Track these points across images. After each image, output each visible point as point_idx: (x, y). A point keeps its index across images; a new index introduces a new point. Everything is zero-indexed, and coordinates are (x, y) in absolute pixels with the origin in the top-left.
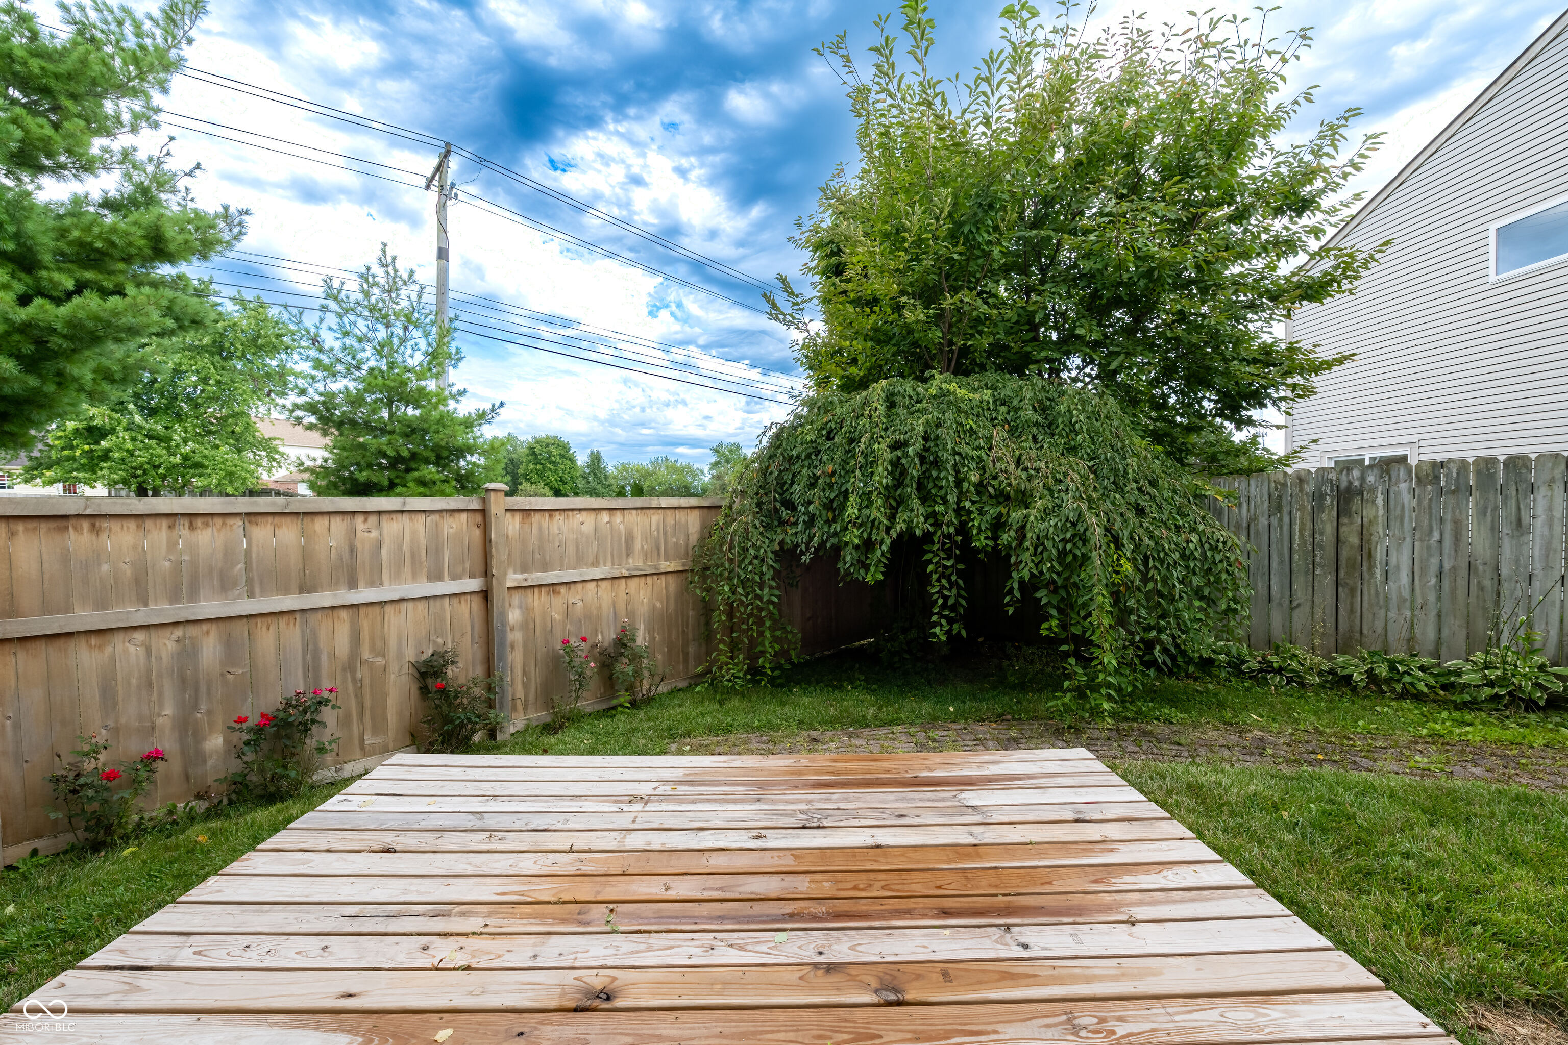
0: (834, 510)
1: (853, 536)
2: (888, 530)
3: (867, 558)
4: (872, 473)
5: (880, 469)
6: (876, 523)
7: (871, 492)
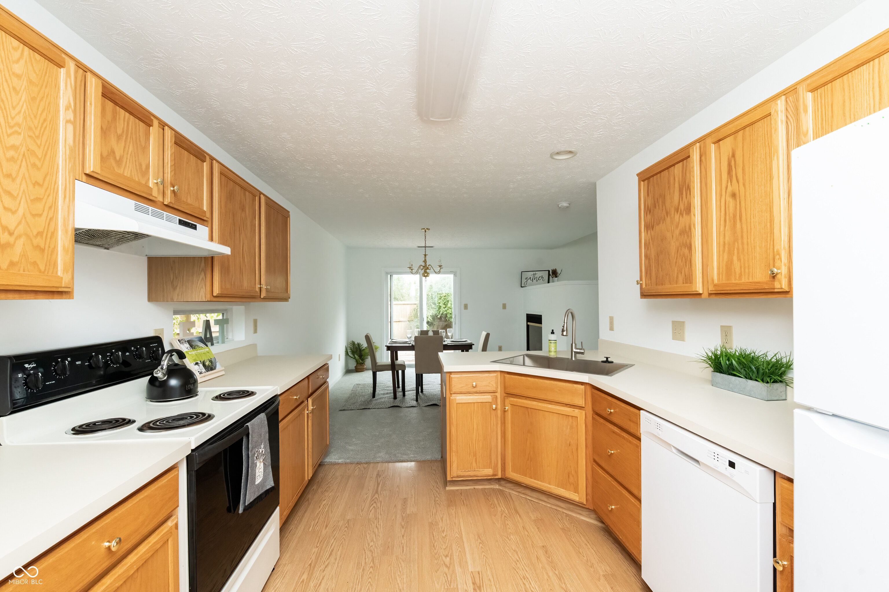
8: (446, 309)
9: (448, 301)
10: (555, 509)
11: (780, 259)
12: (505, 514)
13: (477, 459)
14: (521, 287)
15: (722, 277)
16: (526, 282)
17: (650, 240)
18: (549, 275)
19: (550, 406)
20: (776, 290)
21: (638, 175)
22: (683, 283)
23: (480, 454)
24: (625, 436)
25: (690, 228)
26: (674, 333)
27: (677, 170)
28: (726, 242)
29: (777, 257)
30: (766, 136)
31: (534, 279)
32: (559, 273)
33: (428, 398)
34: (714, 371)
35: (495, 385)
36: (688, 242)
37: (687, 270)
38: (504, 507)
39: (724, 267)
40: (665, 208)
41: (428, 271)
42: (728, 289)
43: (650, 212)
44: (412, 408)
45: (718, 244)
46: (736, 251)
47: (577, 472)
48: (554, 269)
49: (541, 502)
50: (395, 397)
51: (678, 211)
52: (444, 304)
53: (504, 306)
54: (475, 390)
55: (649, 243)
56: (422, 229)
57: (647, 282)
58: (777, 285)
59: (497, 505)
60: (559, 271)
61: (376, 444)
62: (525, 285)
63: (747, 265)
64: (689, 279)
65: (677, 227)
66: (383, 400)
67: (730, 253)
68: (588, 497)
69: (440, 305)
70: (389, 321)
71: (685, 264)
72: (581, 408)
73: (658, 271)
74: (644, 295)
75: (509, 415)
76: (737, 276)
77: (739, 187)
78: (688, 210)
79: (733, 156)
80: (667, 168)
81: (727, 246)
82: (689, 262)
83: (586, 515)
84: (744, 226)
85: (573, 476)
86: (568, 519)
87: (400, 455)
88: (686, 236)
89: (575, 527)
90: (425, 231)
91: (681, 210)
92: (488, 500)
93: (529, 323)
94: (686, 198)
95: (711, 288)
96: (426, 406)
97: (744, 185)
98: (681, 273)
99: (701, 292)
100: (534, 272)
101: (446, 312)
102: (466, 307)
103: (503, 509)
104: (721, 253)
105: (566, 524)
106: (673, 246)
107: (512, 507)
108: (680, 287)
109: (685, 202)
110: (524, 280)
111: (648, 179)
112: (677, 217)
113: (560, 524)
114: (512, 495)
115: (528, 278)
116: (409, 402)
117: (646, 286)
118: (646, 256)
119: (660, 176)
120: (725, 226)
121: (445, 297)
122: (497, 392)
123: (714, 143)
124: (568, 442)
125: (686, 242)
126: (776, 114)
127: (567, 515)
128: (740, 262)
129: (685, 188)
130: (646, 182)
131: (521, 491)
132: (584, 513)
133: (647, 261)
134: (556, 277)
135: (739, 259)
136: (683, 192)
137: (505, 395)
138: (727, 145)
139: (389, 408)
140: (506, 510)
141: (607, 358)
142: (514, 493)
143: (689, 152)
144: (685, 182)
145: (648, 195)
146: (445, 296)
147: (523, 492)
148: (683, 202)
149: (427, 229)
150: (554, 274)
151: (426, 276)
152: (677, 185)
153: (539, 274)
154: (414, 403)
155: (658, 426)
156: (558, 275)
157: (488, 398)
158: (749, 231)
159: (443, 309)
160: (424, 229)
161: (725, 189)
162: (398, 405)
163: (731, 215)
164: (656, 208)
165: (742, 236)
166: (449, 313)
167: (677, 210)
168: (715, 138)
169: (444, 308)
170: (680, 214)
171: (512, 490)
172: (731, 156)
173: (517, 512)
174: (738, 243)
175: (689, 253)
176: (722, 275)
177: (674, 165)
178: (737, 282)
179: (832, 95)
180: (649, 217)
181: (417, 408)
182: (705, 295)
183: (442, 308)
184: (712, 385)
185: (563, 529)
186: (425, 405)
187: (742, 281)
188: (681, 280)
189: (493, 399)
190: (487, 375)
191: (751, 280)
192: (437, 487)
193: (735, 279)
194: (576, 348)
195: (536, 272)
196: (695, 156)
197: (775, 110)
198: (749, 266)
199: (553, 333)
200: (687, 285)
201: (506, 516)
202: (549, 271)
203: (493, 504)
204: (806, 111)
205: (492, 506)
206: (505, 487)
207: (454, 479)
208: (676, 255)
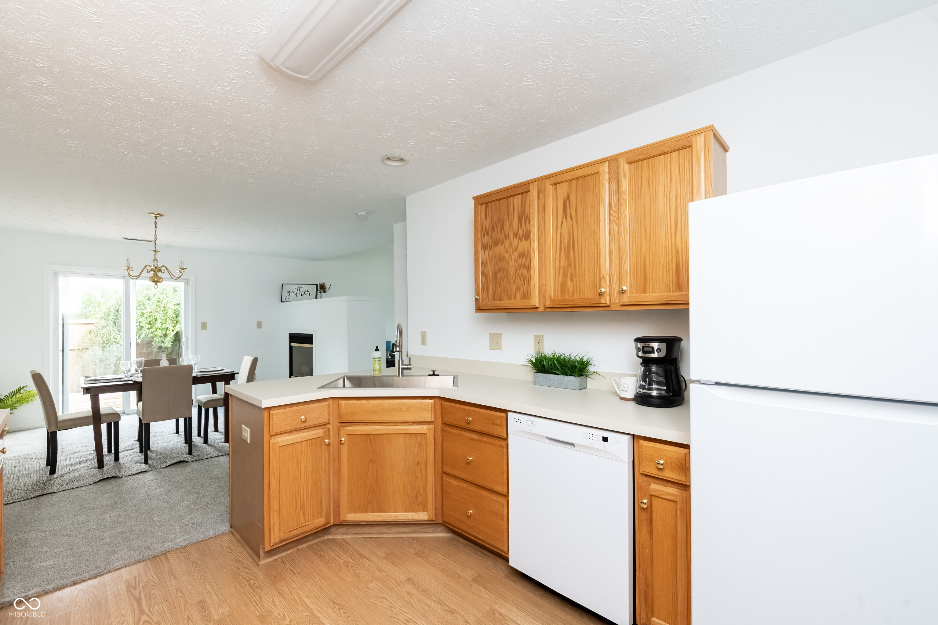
0: (151, 325)
1: (160, 333)
2: (173, 330)
3: (165, 340)
4: (167, 313)
5: (170, 312)
6: (168, 328)
7: (166, 319)
8: (152, 330)
9: (156, 320)
10: (399, 537)
11: (605, 281)
12: (350, 565)
13: (306, 511)
14: (282, 302)
15: (558, 294)
16: (288, 296)
17: (488, 259)
18: (317, 290)
19: (396, 427)
20: (601, 305)
21: (474, 198)
22: (522, 299)
23: (309, 504)
24: (486, 440)
25: (528, 252)
26: (492, 343)
27: (517, 200)
28: (561, 266)
29: (603, 280)
30: (595, 188)
31: (298, 293)
32: (328, 288)
33: (164, 455)
34: (536, 372)
35: (327, 415)
36: (527, 264)
37: (525, 287)
38: (344, 556)
39: (559, 286)
40: (504, 233)
41: (159, 274)
42: (562, 304)
43: (488, 234)
44: (143, 474)
45: (555, 267)
46: (569, 275)
47: (425, 490)
48: (322, 283)
49: (382, 536)
50: (101, 465)
51: (516, 237)
52: (149, 323)
53: (259, 325)
54: (304, 425)
55: (487, 262)
56: (150, 213)
57: (484, 298)
58: (603, 301)
59: (337, 558)
60: (327, 286)
61: (99, 543)
62: (287, 299)
63: (578, 285)
64: (527, 295)
65: (516, 250)
66: (76, 474)
67: (565, 275)
68: (437, 511)
69: (141, 324)
70: (61, 349)
71: (523, 283)
72: (428, 423)
73: (496, 287)
74: (479, 309)
75: (345, 449)
76: (571, 294)
77: (572, 223)
78: (527, 236)
79: (568, 197)
80: (507, 198)
81: (561, 269)
82: (527, 280)
83: (431, 531)
84: (576, 255)
85: (421, 495)
86: (417, 542)
87: (158, 546)
88: (524, 258)
89: (426, 547)
90: (156, 217)
91: (520, 236)
92: (322, 556)
93: (292, 344)
94: (525, 226)
95: (548, 303)
96: (167, 467)
97: (577, 222)
98: (520, 290)
99: (538, 306)
100: (299, 286)
101: (151, 335)
102: (204, 326)
103: (345, 559)
104: (557, 275)
105: (417, 547)
106: (512, 267)
107: (355, 553)
108: (519, 302)
109: (524, 230)
110: (285, 294)
111: (487, 203)
112: (516, 241)
113: (412, 550)
114: (347, 541)
115: (290, 293)
116: (133, 467)
117: (483, 300)
118: (483, 274)
119: (499, 204)
120: (560, 254)
121: (151, 314)
122: (329, 424)
123: (552, 185)
124: (416, 462)
125: (525, 264)
126: (603, 173)
127: (413, 539)
128: (573, 282)
129: (524, 218)
130: (484, 206)
131: (358, 531)
132: (429, 530)
133: (484, 279)
134: (325, 292)
135: (572, 280)
136: (522, 221)
137: (339, 424)
138: (563, 189)
139: (95, 483)
140: (350, 559)
141: (434, 372)
142: (348, 536)
143: (529, 187)
144: (524, 212)
145: (486, 218)
146: (151, 312)
147: (360, 532)
148: (522, 229)
149: (160, 214)
150: (322, 288)
151: (157, 281)
152: (516, 214)
153: (304, 288)
154: (144, 467)
155: (531, 424)
156: (326, 289)
157: (319, 432)
158: (580, 258)
159: (148, 331)
160: (154, 214)
161: (560, 223)
162: (114, 475)
163: (566, 245)
164: (494, 231)
165: (575, 263)
166: (158, 336)
167: (516, 235)
168: (553, 180)
169: (148, 328)
170: (519, 240)
171: (346, 534)
172: (566, 198)
173: (362, 556)
174: (571, 268)
175: (528, 273)
176: (558, 293)
177: (513, 196)
178: (571, 298)
179: (642, 169)
180: (486, 238)
181: (151, 473)
182: (541, 309)
183: (145, 329)
184: (535, 384)
185: (417, 554)
186: (165, 466)
187: (574, 298)
188: (519, 295)
189: (325, 432)
190: (318, 404)
191: (581, 297)
192: (244, 567)
193: (569, 296)
194: (402, 365)
195: (302, 286)
196: (534, 192)
197: (603, 171)
198: (580, 286)
199: (377, 350)
200: (525, 300)
201: (352, 565)
202: (317, 285)
203: (330, 558)
204: (625, 176)
205: (331, 561)
206: (336, 534)
207: (274, 547)
208: (514, 275)
